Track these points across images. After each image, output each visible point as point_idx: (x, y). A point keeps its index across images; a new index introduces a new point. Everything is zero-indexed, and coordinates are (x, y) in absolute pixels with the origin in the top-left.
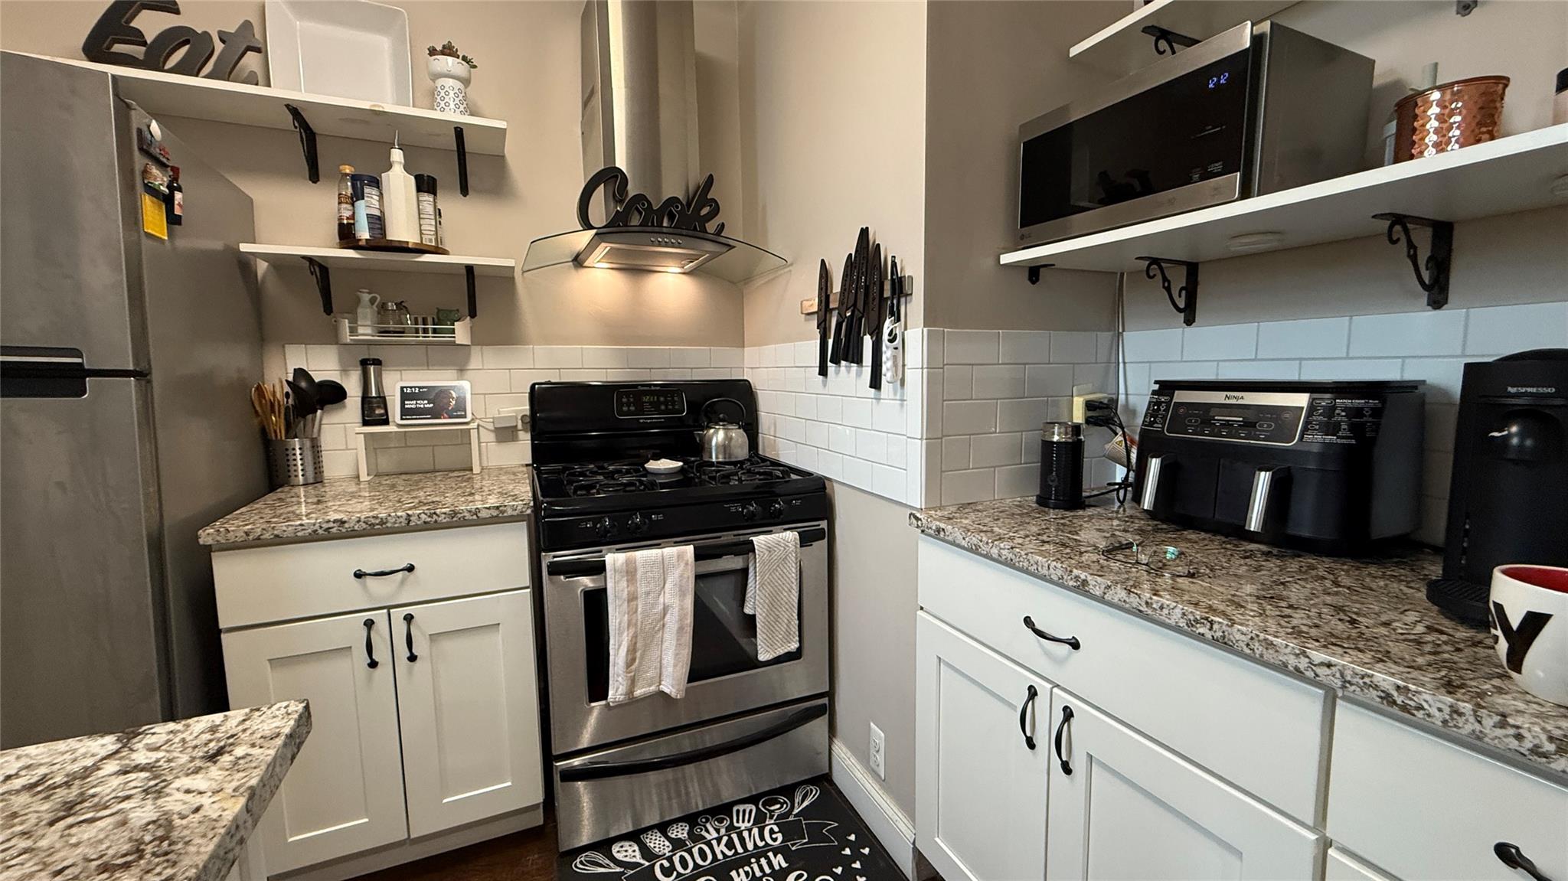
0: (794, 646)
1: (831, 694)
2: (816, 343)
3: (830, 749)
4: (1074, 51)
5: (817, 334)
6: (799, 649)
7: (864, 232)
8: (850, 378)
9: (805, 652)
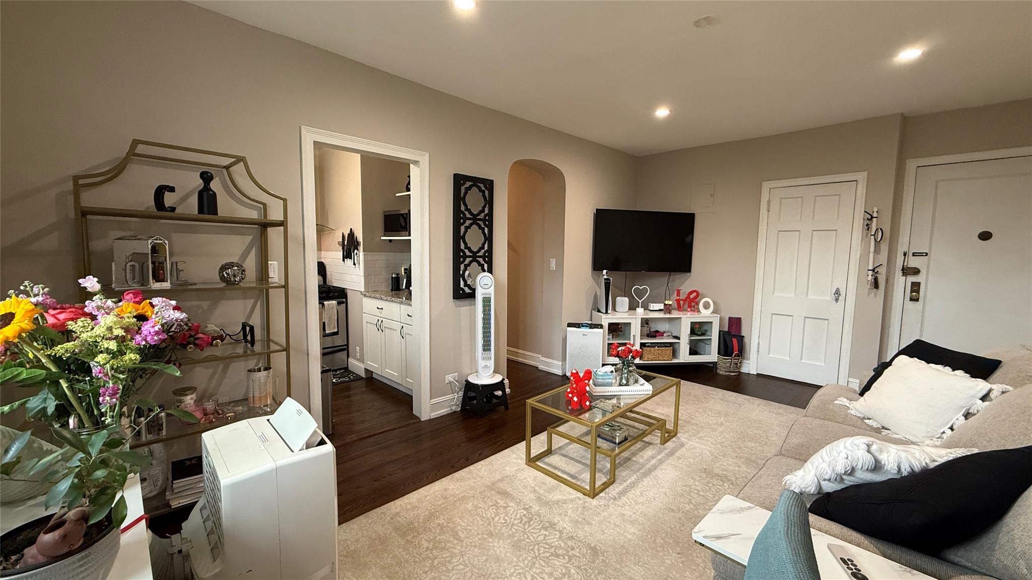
0: (336, 330)
1: (347, 345)
2: (342, 253)
3: (348, 361)
4: (397, 195)
5: (342, 250)
6: (338, 331)
7: (351, 229)
8: (349, 262)
9: (340, 332)
